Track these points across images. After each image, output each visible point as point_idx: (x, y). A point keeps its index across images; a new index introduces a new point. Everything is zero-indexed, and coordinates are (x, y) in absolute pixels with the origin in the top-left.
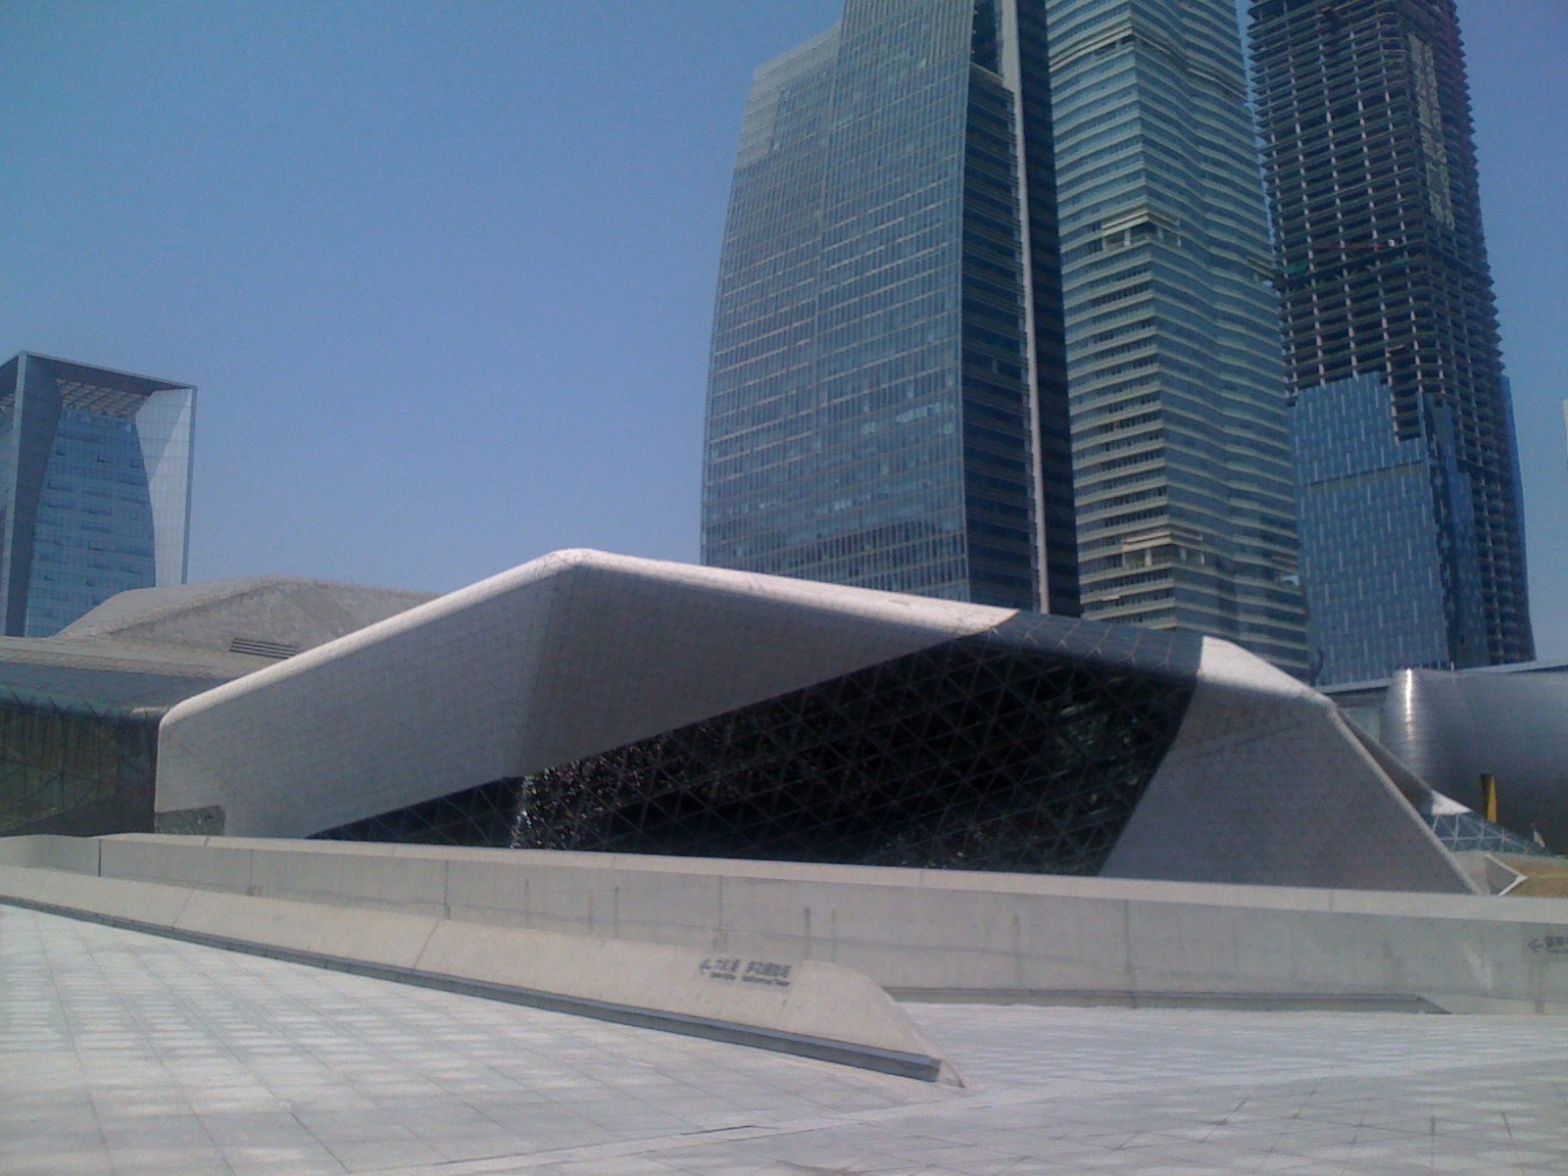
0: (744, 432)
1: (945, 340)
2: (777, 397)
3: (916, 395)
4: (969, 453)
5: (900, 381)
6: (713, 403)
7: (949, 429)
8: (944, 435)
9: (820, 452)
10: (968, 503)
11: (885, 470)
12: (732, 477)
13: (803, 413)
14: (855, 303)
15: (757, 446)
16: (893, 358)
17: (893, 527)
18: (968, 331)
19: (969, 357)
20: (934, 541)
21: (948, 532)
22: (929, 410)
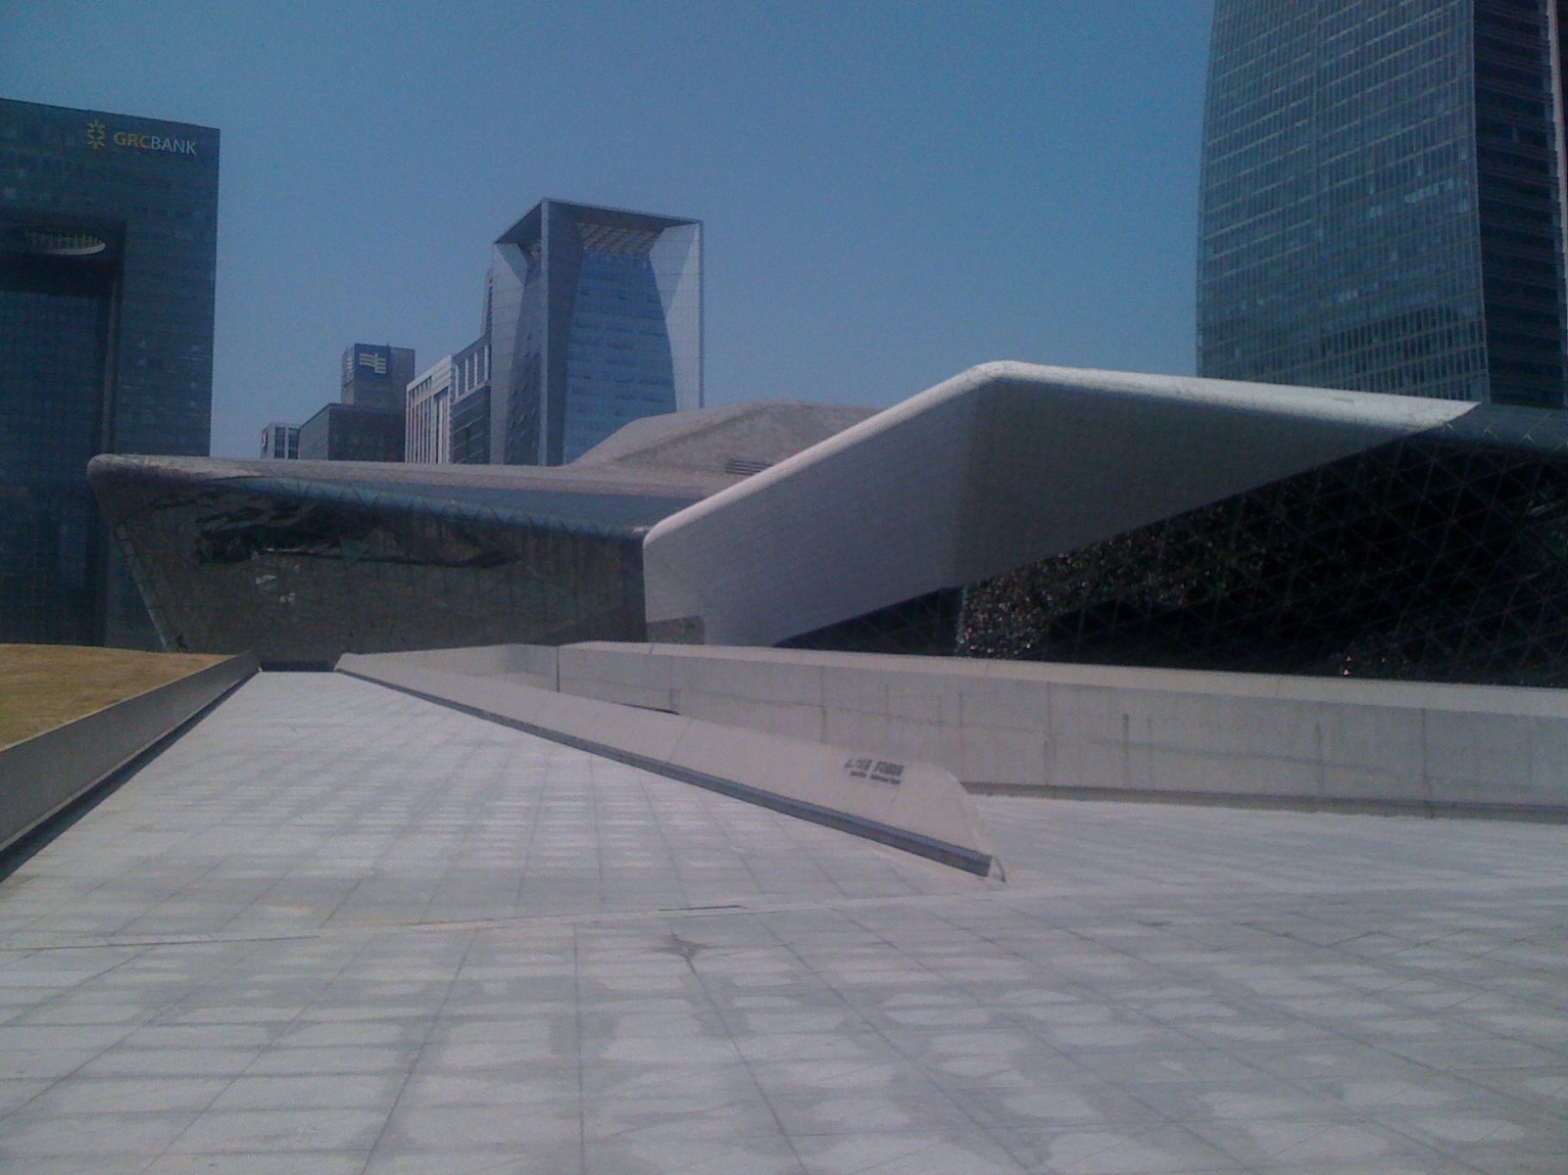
0: (1240, 225)
1: (1457, 110)
2: (1274, 185)
3: (1426, 172)
4: (1485, 232)
5: (1407, 159)
6: (1206, 198)
7: (1464, 207)
8: (1459, 214)
9: (1321, 240)
10: (1485, 286)
11: (1394, 257)
12: (1228, 274)
13: (1302, 200)
14: (1356, 76)
15: (1255, 238)
16: (1399, 133)
17: (1404, 317)
18: (1482, 96)
19: (1483, 127)
20: (1449, 331)
21: (1464, 318)
22: (1441, 188)
